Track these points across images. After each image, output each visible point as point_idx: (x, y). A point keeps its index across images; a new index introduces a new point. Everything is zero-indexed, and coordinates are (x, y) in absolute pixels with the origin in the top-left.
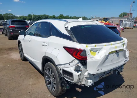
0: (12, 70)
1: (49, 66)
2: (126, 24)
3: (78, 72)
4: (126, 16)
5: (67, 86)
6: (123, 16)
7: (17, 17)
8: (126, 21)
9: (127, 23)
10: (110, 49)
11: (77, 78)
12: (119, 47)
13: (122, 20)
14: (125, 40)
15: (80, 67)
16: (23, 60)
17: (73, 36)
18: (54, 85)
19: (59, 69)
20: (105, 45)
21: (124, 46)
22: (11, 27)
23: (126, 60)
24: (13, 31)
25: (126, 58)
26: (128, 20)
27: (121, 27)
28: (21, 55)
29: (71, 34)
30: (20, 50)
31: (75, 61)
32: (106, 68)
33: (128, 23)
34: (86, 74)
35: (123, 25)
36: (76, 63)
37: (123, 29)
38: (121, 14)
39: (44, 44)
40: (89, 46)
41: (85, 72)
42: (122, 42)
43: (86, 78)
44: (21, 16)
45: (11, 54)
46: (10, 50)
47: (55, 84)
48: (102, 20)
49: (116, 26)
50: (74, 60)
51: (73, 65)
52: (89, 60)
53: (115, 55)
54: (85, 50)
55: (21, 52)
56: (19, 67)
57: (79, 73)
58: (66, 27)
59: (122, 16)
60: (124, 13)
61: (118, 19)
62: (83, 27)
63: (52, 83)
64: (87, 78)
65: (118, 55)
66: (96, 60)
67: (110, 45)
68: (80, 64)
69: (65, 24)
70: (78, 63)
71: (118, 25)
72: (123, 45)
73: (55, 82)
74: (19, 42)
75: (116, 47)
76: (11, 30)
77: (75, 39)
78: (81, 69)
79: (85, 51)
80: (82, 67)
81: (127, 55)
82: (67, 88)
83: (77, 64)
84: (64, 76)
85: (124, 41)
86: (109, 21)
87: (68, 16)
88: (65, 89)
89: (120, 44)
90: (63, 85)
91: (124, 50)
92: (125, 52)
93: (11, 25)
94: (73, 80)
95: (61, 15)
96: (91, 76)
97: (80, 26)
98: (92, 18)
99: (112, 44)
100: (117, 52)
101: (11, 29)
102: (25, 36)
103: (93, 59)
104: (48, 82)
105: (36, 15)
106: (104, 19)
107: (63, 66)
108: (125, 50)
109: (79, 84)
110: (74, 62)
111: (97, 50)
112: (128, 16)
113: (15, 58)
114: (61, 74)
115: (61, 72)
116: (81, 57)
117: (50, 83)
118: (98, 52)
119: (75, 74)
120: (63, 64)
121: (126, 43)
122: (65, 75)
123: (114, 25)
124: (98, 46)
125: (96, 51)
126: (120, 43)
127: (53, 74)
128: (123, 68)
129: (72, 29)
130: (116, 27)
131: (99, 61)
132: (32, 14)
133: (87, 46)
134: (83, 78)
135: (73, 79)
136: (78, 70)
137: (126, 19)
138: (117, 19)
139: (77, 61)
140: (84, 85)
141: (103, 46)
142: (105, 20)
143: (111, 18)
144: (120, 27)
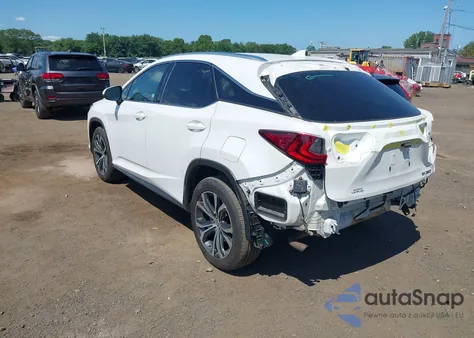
0: (83, 208)
1: (209, 187)
2: (427, 70)
3: (300, 197)
4: (427, 45)
5: (265, 238)
6: (420, 44)
7: (49, 43)
8: (428, 60)
9: (431, 68)
10: (387, 135)
11: (298, 211)
12: (409, 132)
13: (416, 56)
14: (427, 116)
15: (306, 182)
16: (107, 181)
17: (285, 102)
18: (226, 238)
19: (245, 191)
20: (374, 127)
21: (423, 132)
22: (50, 76)
23: (428, 172)
24: (55, 90)
25: (428, 164)
26: (436, 58)
27: (411, 82)
28: (99, 167)
29: (282, 96)
30: (98, 147)
31: (293, 166)
32: (374, 188)
33: (436, 67)
34: (321, 202)
35: (419, 76)
36: (295, 174)
37: (418, 89)
38: (411, 38)
39: (193, 125)
40: (331, 128)
41: (318, 198)
42: (420, 120)
43: (320, 212)
44: (63, 40)
45: (63, 163)
46: (56, 152)
47: (229, 234)
48: (348, 56)
49: (396, 77)
50: (291, 164)
51: (286, 179)
52: (331, 165)
53: (398, 152)
54: (322, 136)
55: (100, 155)
56: (101, 200)
57: (303, 199)
58: (262, 78)
59: (414, 42)
60: (422, 34)
61: (400, 56)
62: (312, 78)
63: (217, 234)
64: (324, 214)
65: (406, 155)
66: (349, 165)
67: (386, 126)
68: (305, 177)
69: (261, 69)
70: (301, 173)
71: (399, 74)
72: (422, 128)
73: (230, 231)
74: (96, 124)
75: (402, 133)
76: (50, 88)
77: (292, 109)
78: (308, 189)
79: (322, 142)
80: (311, 183)
81: (432, 157)
82: (264, 243)
83: (297, 176)
84: (260, 211)
85: (424, 119)
86: (370, 59)
87: (229, 41)
88: (259, 246)
89: (414, 124)
90: (254, 234)
91: (423, 143)
92: (425, 147)
93: (48, 71)
94: (286, 218)
95: (202, 36)
96: (334, 209)
97: (303, 74)
98: (313, 48)
99: (391, 125)
100: (404, 146)
101: (50, 84)
102: (119, 104)
103: (340, 161)
104: (203, 233)
105: (115, 37)
106: (353, 55)
107: (256, 183)
108: (426, 141)
109: (302, 228)
110: (290, 169)
111: (352, 138)
112: (437, 44)
113: (77, 176)
114: (249, 205)
115: (251, 199)
116: (310, 156)
117: (210, 236)
118: (354, 144)
119: (293, 202)
120: (259, 178)
121: (429, 123)
122: (261, 208)
123: (388, 74)
124: (356, 127)
125: (348, 143)
126: (413, 122)
127: (223, 206)
128: (419, 195)
129: (282, 80)
130: (396, 82)
131: (356, 168)
132: (100, 33)
133: (326, 128)
134: (312, 213)
135: (286, 215)
136: (299, 190)
137: (430, 56)
138: (398, 56)
139: (298, 168)
140: (315, 232)
141: (368, 128)
142: (357, 57)
143: (378, 51)
144: (409, 80)
